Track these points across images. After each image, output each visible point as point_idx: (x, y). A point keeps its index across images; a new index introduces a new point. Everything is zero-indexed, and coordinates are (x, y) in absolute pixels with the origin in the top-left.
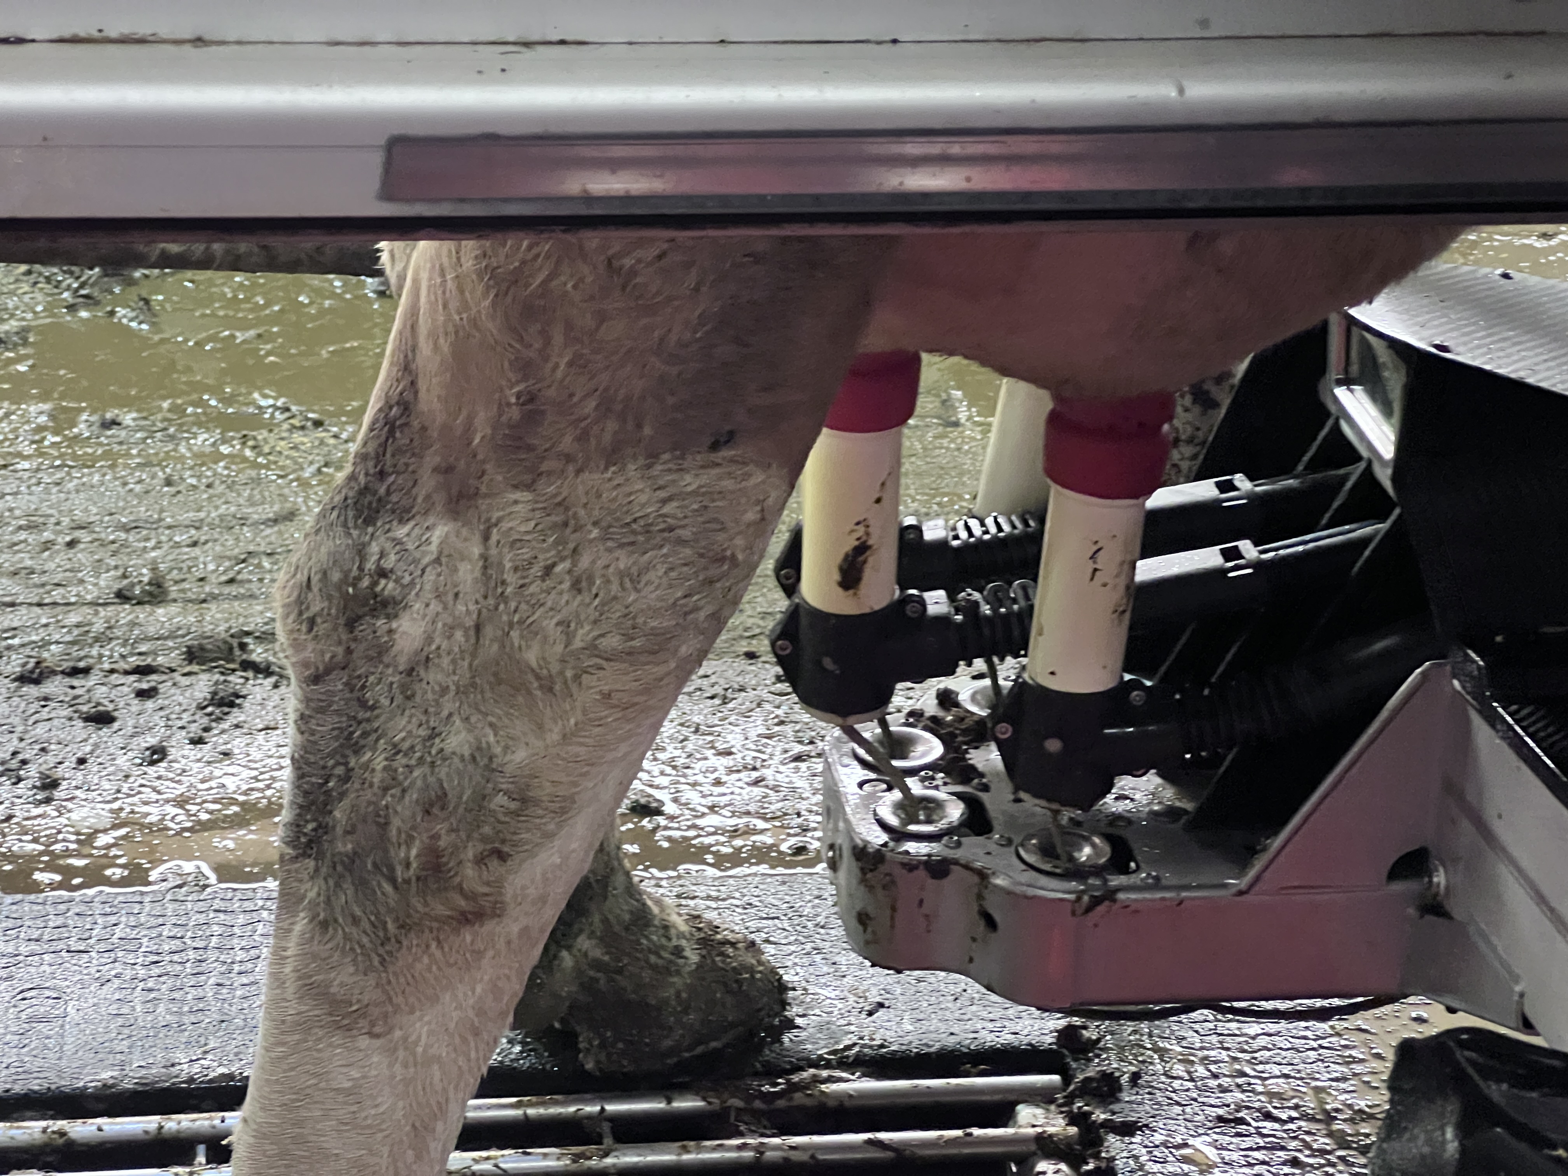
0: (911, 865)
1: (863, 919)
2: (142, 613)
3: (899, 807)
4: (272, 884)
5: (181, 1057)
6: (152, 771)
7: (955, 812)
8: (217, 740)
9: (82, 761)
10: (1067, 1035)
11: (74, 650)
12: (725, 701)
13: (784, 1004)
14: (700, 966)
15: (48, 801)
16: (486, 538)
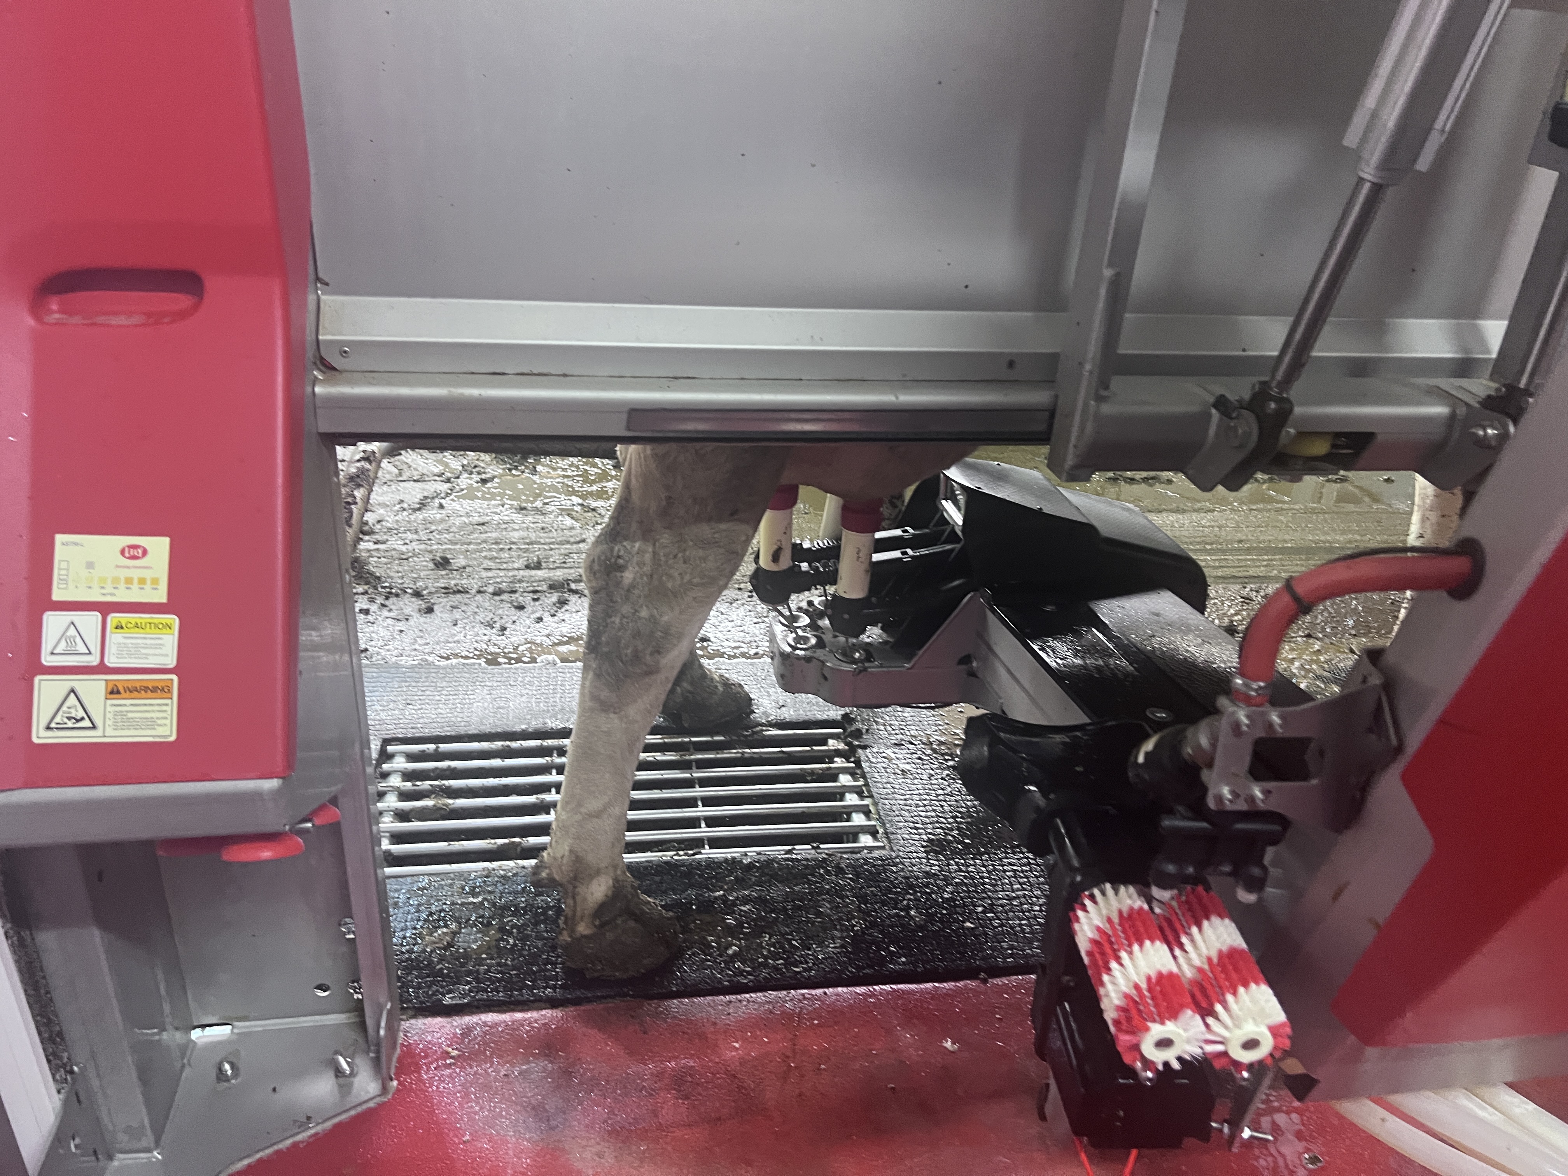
0: (799, 658)
1: (782, 676)
2: (533, 572)
3: (794, 639)
4: (580, 664)
5: (548, 721)
6: (538, 625)
7: (813, 641)
8: (560, 615)
9: (514, 622)
10: (846, 716)
11: (511, 585)
12: (731, 604)
13: (751, 705)
14: (723, 692)
15: (503, 635)
16: (654, 545)
